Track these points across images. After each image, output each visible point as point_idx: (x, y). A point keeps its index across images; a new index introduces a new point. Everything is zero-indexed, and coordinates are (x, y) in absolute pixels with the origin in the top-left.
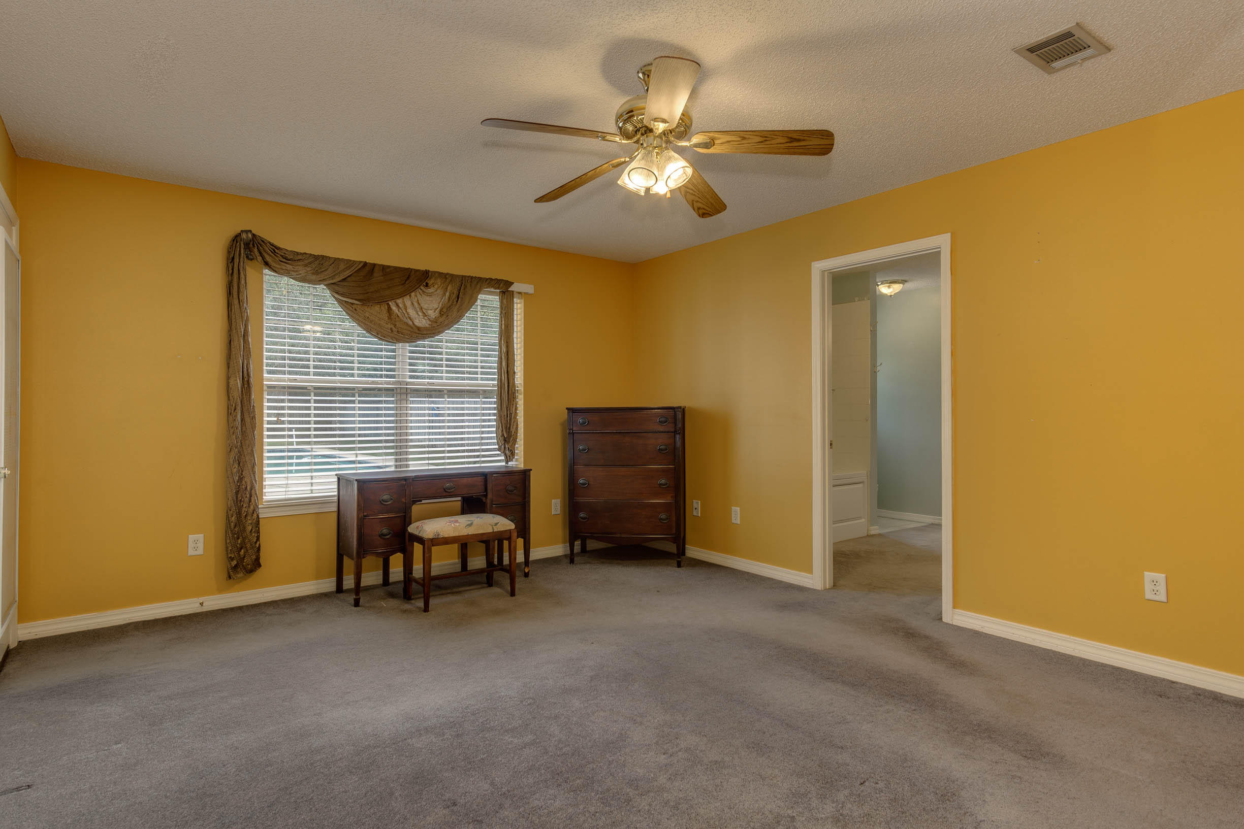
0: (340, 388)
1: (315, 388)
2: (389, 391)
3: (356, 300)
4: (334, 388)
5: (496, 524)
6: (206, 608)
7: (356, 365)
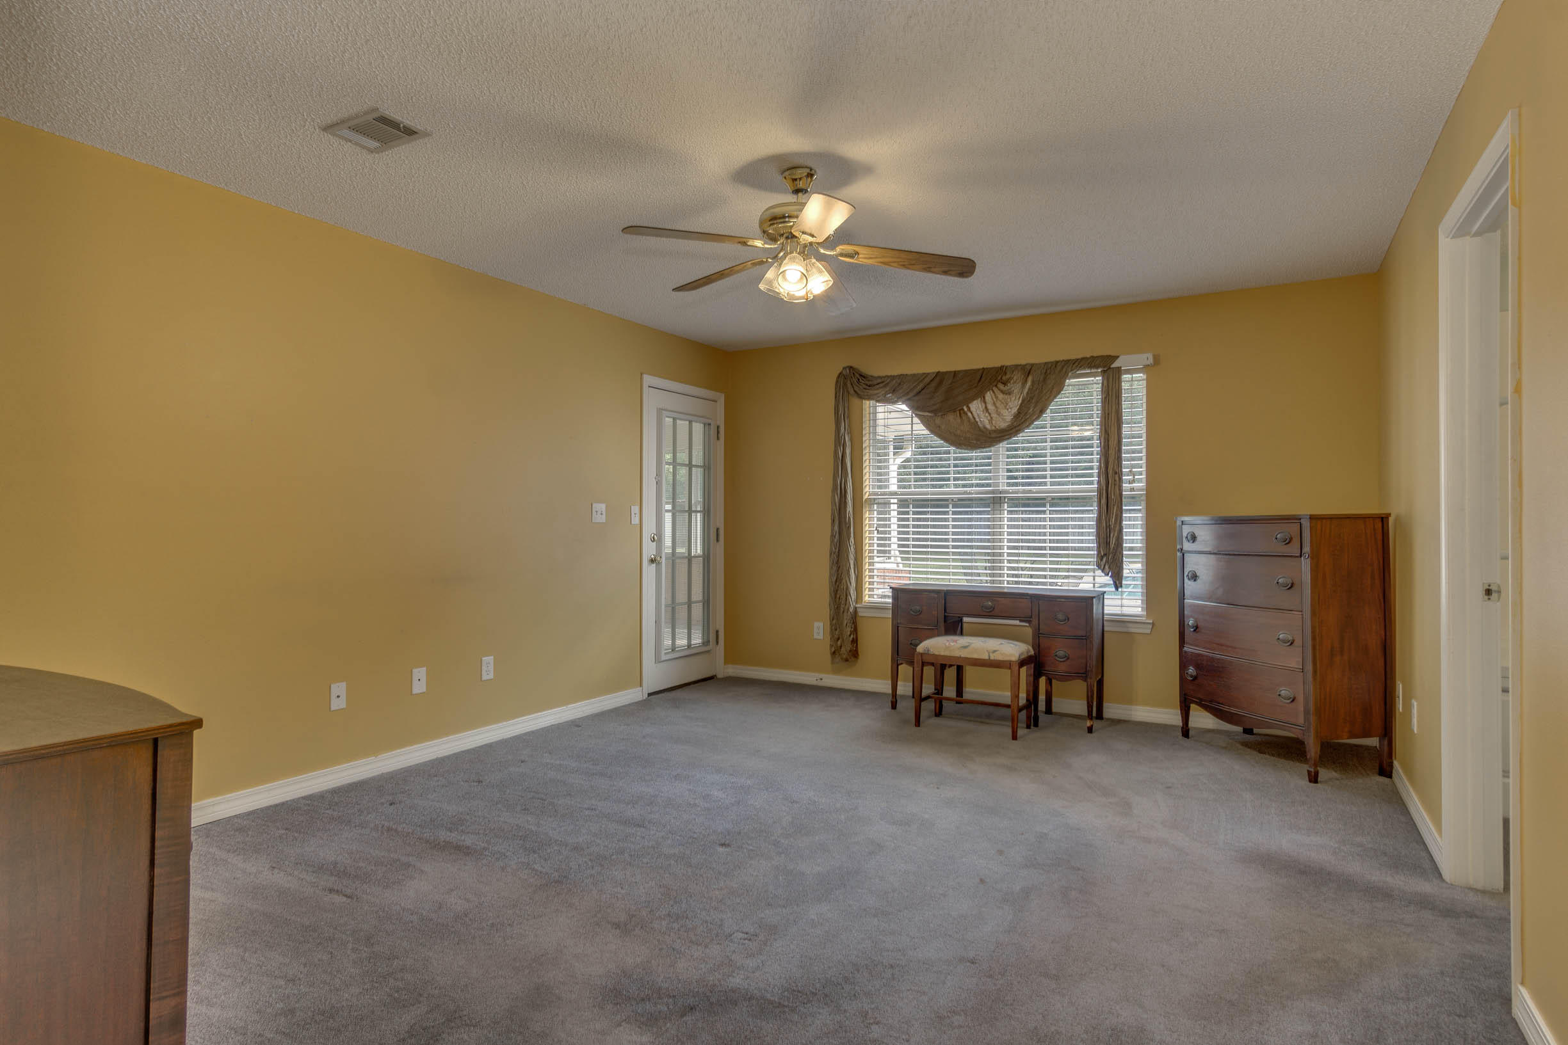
0: (932, 500)
1: (914, 500)
2: (982, 502)
3: (929, 412)
4: (927, 500)
5: (995, 651)
6: (820, 683)
7: (952, 476)
